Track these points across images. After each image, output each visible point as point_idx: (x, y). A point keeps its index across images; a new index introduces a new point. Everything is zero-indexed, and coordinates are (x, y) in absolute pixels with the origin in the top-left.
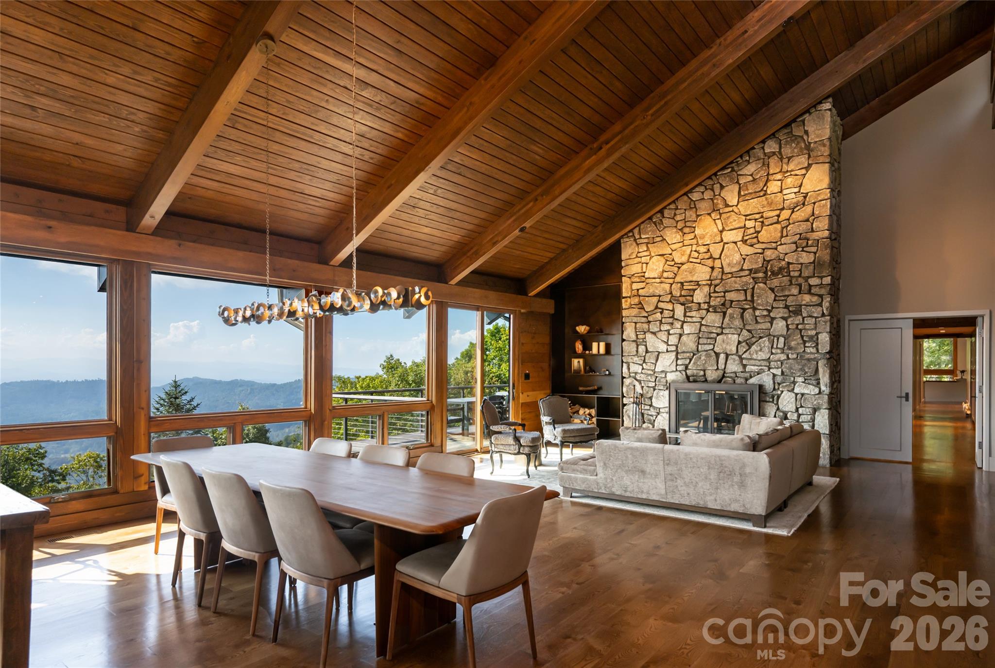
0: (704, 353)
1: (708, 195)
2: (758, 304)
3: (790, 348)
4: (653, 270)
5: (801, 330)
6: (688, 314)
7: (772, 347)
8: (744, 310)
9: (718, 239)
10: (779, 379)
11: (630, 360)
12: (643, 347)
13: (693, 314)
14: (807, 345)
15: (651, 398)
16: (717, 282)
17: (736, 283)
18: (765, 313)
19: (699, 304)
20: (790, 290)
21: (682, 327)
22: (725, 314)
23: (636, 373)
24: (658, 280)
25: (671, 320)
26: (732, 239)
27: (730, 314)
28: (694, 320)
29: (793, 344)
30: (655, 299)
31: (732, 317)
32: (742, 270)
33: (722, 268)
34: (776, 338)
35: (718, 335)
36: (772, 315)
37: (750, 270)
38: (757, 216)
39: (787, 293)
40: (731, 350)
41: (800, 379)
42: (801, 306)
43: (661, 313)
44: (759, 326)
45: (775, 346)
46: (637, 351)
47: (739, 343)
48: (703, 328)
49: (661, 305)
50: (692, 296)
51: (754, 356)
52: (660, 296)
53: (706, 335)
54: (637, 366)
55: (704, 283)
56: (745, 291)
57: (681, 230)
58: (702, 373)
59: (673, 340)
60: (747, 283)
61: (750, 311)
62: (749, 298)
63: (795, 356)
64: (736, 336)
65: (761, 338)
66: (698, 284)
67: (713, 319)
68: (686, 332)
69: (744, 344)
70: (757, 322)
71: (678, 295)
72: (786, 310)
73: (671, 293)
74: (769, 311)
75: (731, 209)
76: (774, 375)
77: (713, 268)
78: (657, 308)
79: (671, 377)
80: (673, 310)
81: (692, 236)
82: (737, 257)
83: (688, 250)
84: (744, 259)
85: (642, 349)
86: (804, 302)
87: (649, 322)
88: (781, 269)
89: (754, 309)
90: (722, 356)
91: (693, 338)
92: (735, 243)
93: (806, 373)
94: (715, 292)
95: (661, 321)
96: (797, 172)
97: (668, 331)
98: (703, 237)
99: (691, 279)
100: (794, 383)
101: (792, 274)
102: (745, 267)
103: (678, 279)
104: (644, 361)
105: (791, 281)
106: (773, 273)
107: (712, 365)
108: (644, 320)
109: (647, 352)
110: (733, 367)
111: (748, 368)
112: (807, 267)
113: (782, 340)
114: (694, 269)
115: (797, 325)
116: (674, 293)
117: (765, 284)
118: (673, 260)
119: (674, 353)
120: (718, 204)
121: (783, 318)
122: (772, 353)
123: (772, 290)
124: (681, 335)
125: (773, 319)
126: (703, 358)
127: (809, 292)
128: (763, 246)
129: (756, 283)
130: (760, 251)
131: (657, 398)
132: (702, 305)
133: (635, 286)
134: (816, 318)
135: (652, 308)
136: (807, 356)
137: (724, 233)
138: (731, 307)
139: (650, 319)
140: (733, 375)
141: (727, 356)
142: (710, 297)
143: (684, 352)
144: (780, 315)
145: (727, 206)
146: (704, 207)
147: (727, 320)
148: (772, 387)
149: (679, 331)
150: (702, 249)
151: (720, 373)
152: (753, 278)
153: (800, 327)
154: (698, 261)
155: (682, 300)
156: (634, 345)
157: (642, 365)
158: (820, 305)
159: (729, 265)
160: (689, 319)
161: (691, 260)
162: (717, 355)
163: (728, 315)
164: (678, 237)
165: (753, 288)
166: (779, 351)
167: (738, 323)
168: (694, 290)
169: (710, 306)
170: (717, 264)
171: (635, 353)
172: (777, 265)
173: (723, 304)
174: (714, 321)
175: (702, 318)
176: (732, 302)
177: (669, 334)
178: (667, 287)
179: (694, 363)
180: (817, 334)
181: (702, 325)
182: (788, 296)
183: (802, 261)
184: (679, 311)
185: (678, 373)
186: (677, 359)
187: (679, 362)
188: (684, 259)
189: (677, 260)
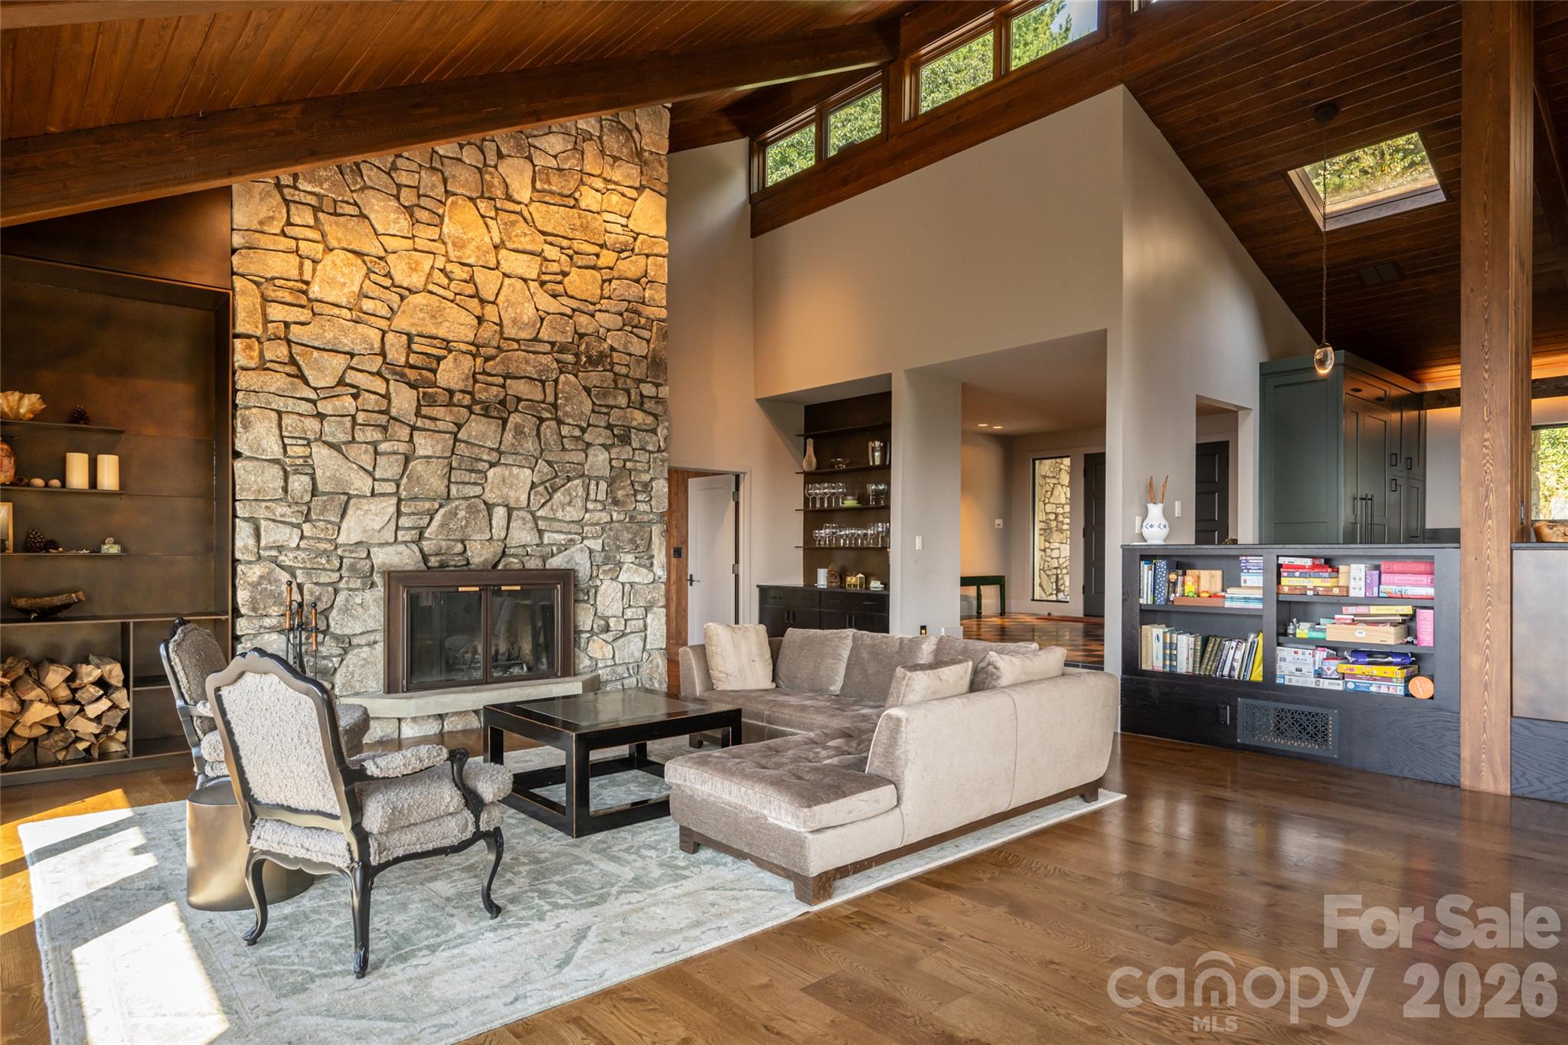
0: (465, 504)
1: (470, 155)
2: (566, 414)
3: (616, 502)
4: (332, 282)
5: (630, 471)
6: (424, 411)
7: (587, 499)
8: (542, 420)
9: (492, 263)
10: (599, 558)
11: (261, 513)
12: (306, 479)
13: (438, 412)
14: (639, 497)
15: (326, 613)
16: (492, 351)
17: (527, 362)
18: (577, 433)
19: (451, 392)
20: (615, 398)
21: (411, 440)
22: (505, 422)
23: (280, 549)
24: (346, 313)
25: (383, 419)
26: (520, 272)
27: (517, 426)
28: (441, 425)
29: (620, 494)
30: (339, 362)
31: (519, 431)
32: (536, 339)
33: (501, 325)
34: (593, 483)
35: (492, 465)
36: (587, 437)
37: (553, 344)
38: (565, 243)
39: (611, 402)
40: (518, 500)
41: (630, 558)
42: (629, 428)
43: (355, 397)
44: (568, 457)
45: (592, 496)
46: (285, 490)
47: (533, 485)
48: (461, 448)
49: (352, 377)
50: (434, 371)
51: (560, 514)
52: (352, 355)
53: (467, 464)
54: (287, 530)
55: (463, 347)
56: (543, 382)
57: (409, 210)
58: (459, 547)
59: (388, 468)
60: (548, 370)
61: (553, 424)
62: (550, 399)
63: (622, 517)
64: (528, 472)
65: (569, 479)
66: (447, 344)
67: (479, 429)
68: (420, 452)
69: (541, 489)
70: (564, 449)
71: (402, 361)
72: (609, 432)
73: (383, 354)
74: (583, 430)
75: (517, 208)
76: (591, 551)
77: (480, 319)
78: (341, 382)
79: (384, 557)
80: (387, 396)
81: (433, 232)
82: (528, 313)
83: (427, 262)
84: (542, 320)
85: (299, 484)
86: (634, 423)
87: (321, 417)
88: (602, 356)
89: (560, 423)
90: (500, 513)
91: (438, 467)
92: (525, 280)
93: (637, 547)
94: (484, 373)
95: (354, 417)
96: (627, 191)
97: (375, 444)
98: (460, 245)
99: (433, 331)
100: (620, 565)
101: (617, 368)
102: (544, 335)
103: (401, 323)
104: (307, 519)
105: (615, 381)
106: (589, 358)
107: (481, 531)
108: (305, 407)
109: (314, 492)
110: (522, 535)
111: (547, 538)
112: (638, 362)
113: (603, 485)
114: (441, 310)
115: (625, 461)
116: (391, 356)
117: (576, 376)
118: (388, 275)
119: (394, 500)
120: (492, 185)
121: (603, 445)
122: (587, 510)
123: (588, 390)
124: (407, 459)
125: (589, 445)
126: (462, 514)
127: (641, 408)
128: (575, 304)
129: (561, 372)
130: (569, 312)
131: (346, 610)
132: (458, 396)
133: (276, 312)
134: (650, 452)
135: (331, 381)
136: (639, 517)
137: (503, 252)
138: (517, 410)
139: (325, 407)
140: (520, 551)
141: (510, 511)
142: (476, 381)
143: (415, 498)
144: (601, 440)
145: (509, 198)
146: (463, 180)
147: (509, 436)
148: (588, 573)
149: (402, 448)
150: (460, 273)
151: (497, 547)
152: (558, 361)
153: (629, 465)
154: (451, 296)
155: (412, 375)
156: (276, 471)
157: (298, 526)
158: (654, 431)
159: (514, 322)
160: (428, 424)
161: (431, 287)
162: (489, 507)
163: (510, 425)
164: (403, 224)
165: (556, 381)
166: (599, 506)
167: (530, 445)
168: (439, 359)
169: (475, 401)
170: (490, 312)
171: (280, 493)
172: (597, 348)
173: (502, 403)
174: (484, 436)
175: (459, 426)
176: (519, 400)
177: (376, 452)
178: (375, 336)
179: (442, 525)
180: (652, 480)
181: (456, 440)
182: (612, 407)
183: (632, 350)
184: (404, 400)
185: (402, 548)
186: (399, 513)
187: (404, 522)
188: (417, 280)
189: (399, 278)
